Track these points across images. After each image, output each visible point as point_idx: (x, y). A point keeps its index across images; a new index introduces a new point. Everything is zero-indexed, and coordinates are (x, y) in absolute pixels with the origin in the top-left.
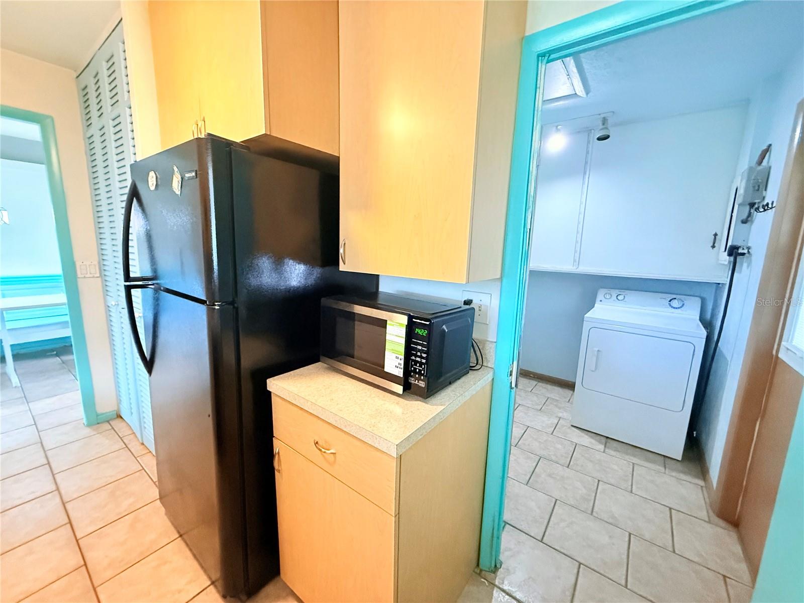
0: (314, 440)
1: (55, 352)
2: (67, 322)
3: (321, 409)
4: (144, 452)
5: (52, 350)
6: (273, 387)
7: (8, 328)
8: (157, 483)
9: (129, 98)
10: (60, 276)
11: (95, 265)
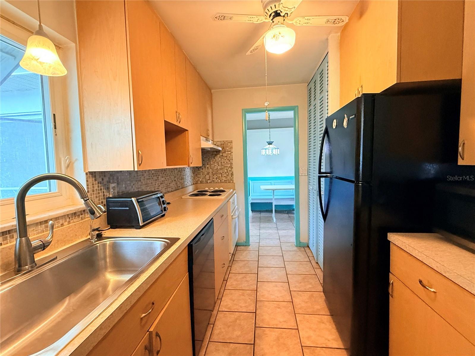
0: (419, 279)
1: (287, 212)
2: (294, 198)
3: (425, 256)
4: (318, 267)
5: (286, 211)
6: (391, 238)
7: (275, 198)
8: (322, 284)
9: (328, 87)
10: (293, 177)
11: (306, 170)
